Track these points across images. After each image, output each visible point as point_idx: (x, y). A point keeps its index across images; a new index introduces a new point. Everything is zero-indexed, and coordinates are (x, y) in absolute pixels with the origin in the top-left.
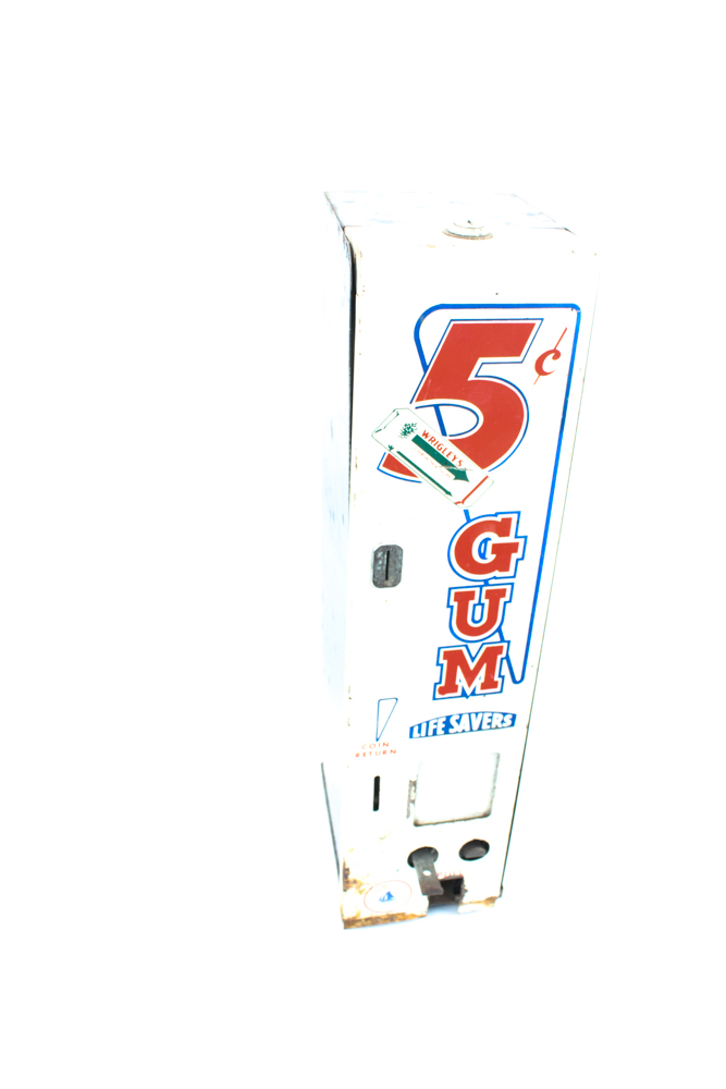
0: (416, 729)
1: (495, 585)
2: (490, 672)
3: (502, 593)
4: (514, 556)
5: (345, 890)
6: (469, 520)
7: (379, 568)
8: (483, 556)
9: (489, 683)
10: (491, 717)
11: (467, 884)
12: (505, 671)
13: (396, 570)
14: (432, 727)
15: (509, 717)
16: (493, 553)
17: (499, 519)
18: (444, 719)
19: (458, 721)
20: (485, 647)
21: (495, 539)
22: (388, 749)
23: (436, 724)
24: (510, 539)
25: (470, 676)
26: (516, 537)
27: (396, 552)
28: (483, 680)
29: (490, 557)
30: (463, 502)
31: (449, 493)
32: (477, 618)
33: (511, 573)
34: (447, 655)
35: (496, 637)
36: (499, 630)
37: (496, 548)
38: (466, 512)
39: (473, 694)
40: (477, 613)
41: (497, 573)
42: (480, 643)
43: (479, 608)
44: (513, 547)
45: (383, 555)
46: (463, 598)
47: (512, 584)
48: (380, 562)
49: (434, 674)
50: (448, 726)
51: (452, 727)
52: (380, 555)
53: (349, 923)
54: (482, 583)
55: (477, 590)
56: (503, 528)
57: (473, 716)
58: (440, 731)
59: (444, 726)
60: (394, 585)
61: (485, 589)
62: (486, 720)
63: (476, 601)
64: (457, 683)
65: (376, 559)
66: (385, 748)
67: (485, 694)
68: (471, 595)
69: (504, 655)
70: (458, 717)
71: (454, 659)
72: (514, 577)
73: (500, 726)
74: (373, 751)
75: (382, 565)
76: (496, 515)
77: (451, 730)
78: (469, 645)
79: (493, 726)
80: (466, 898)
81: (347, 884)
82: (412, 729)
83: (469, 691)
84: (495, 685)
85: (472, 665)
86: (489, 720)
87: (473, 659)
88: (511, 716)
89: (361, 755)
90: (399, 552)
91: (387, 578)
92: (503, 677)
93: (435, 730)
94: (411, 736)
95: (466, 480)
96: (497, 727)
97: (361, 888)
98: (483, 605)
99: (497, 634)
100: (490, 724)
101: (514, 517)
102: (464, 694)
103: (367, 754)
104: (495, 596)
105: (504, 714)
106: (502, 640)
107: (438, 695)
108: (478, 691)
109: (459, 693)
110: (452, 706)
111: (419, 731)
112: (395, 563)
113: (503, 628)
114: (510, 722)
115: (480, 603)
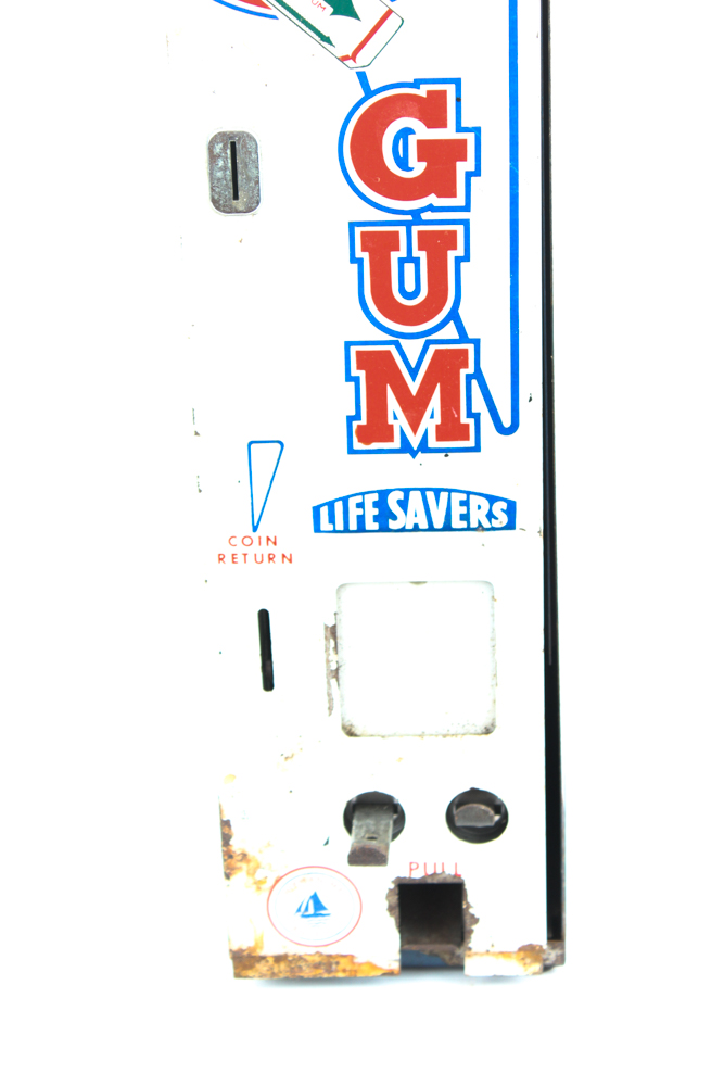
0: (324, 511)
1: (433, 221)
2: (450, 403)
3: (449, 240)
4: (462, 168)
5: (228, 876)
6: (369, 93)
7: (219, 174)
8: (403, 163)
9: (451, 429)
10: (465, 503)
11: (475, 901)
12: (479, 404)
13: (249, 179)
14: (354, 512)
15: (499, 507)
16: (420, 159)
17: (422, 91)
18: (375, 497)
19: (403, 504)
20: (432, 349)
21: (423, 132)
22: (277, 551)
23: (360, 505)
24: (448, 133)
25: (414, 408)
26: (459, 129)
27: (245, 146)
28: (438, 420)
29: (418, 168)
30: (354, 57)
31: (326, 40)
32: (410, 287)
33: (460, 201)
34: (365, 360)
35: (450, 332)
36: (454, 316)
37: (425, 148)
38: (362, 77)
39: (424, 447)
40: (410, 280)
41: (433, 199)
42: (422, 341)
43: (409, 268)
44: (456, 150)
45: (224, 148)
46: (378, 245)
47: (466, 223)
48: (221, 163)
49: (342, 399)
50: (384, 517)
51: (395, 518)
52: (218, 148)
53: (244, 962)
54: (409, 218)
55: (402, 230)
56: (432, 109)
57: (430, 496)
58: (370, 524)
59: (376, 511)
60: (249, 210)
61: (415, 229)
62: (457, 510)
63: (403, 253)
64: (390, 420)
65: (213, 158)
66: (271, 549)
67: (446, 451)
68: (391, 241)
69: (471, 370)
70: (401, 495)
71: (377, 369)
72: (467, 208)
73: (486, 524)
74: (251, 551)
75: (225, 168)
76: (417, 84)
77: (392, 524)
78: (403, 342)
79: (474, 524)
80: (478, 938)
81: (231, 860)
82: (316, 510)
83: (415, 441)
84: (462, 433)
85: (414, 387)
86: (464, 510)
87: (414, 372)
88: (504, 505)
89: (228, 559)
90: (250, 144)
91: (236, 197)
92: (477, 417)
93: (361, 519)
94: (317, 529)
95: (355, 16)
96: (480, 527)
97: (259, 875)
98: (416, 261)
99: (451, 324)
100: (465, 517)
101: (451, 89)
102: (406, 447)
103: (240, 558)
104: (437, 245)
105: (492, 499)
106: (464, 338)
107: (357, 445)
108: (433, 443)
109: (397, 444)
110: (386, 470)
111: (332, 520)
112: (246, 165)
113: (461, 311)
114: (503, 519)
115: (410, 258)
